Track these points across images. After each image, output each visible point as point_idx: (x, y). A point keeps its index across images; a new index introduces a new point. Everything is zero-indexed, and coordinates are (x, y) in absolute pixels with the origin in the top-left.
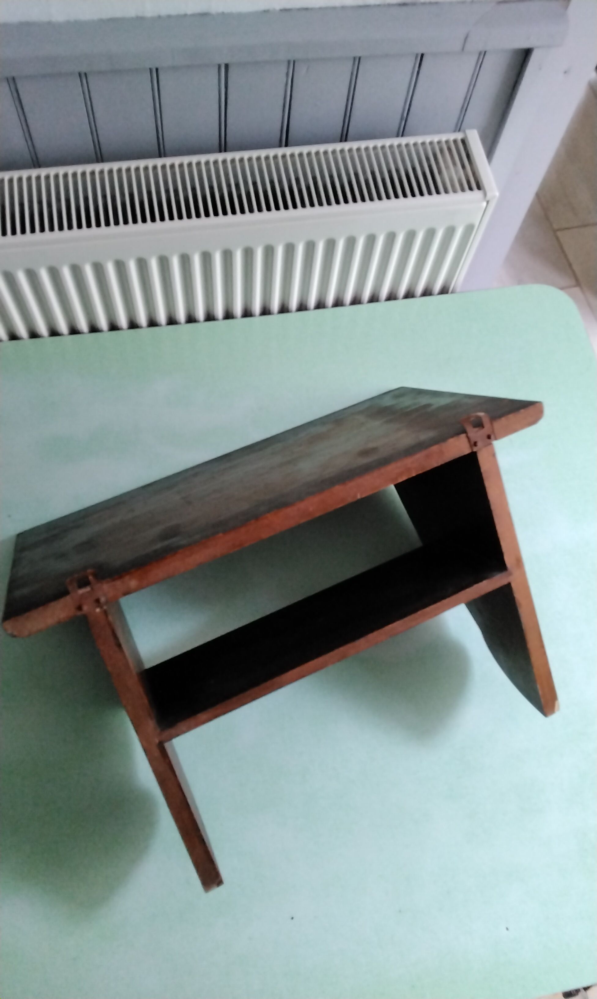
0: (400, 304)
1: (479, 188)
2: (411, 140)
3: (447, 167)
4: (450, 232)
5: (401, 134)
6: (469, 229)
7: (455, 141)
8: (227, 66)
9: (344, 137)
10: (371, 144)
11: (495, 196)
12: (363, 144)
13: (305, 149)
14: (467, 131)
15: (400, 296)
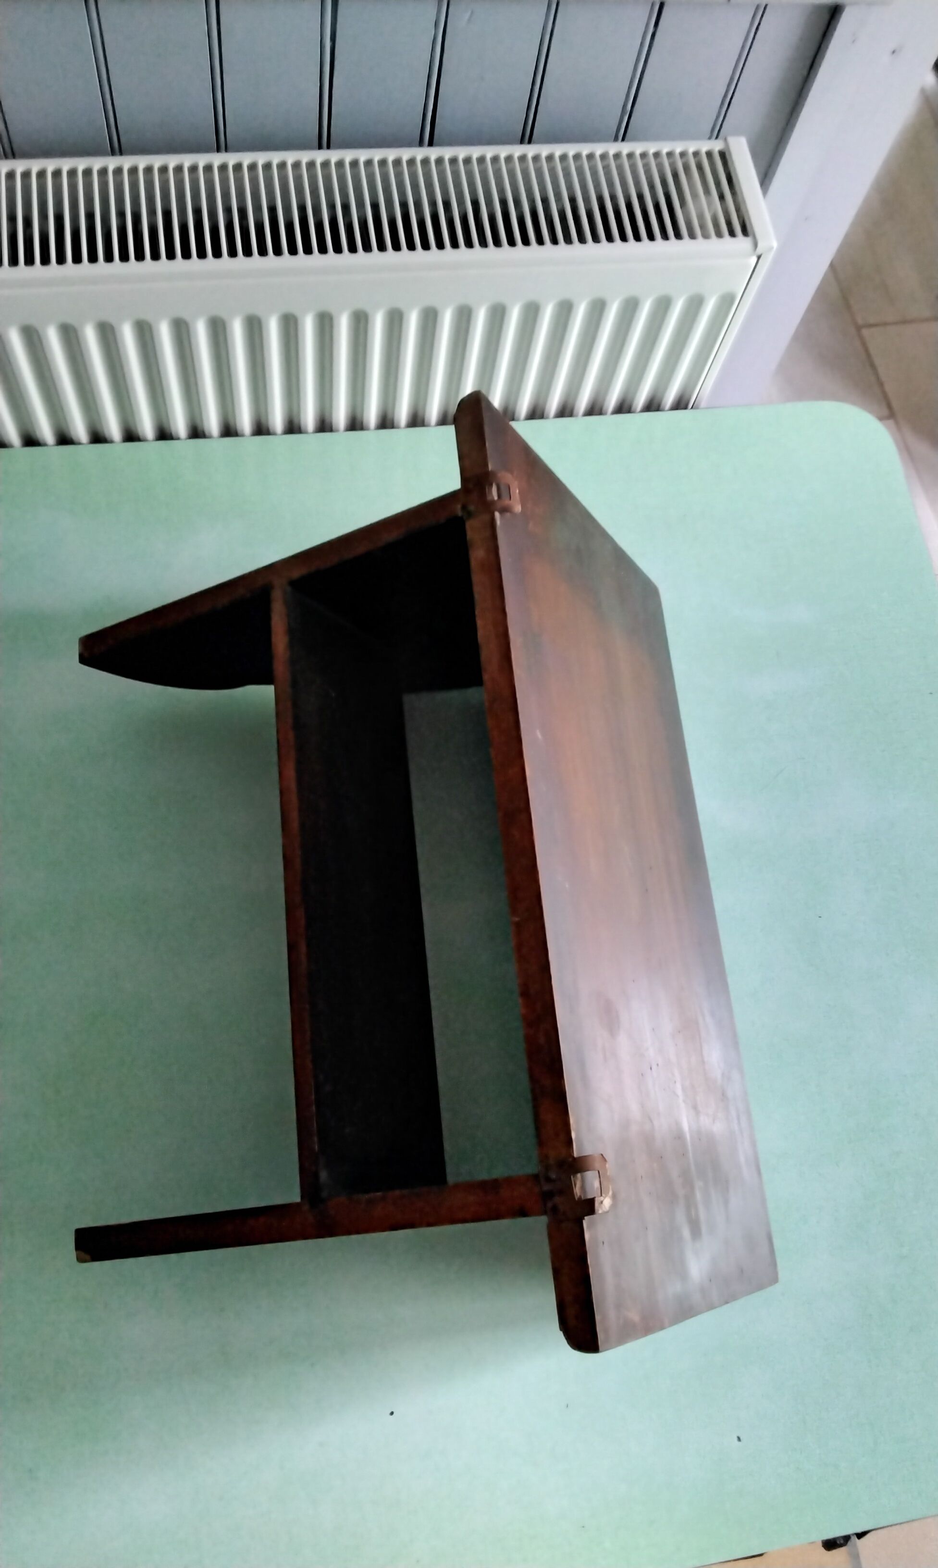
0: (608, 422)
1: (745, 231)
2: (638, 148)
3: (695, 196)
4: (695, 304)
5: (620, 138)
6: (727, 302)
7: (709, 154)
9: (527, 137)
10: (571, 150)
11: (772, 248)
12: (558, 150)
13: (461, 153)
14: (732, 141)
15: (607, 409)
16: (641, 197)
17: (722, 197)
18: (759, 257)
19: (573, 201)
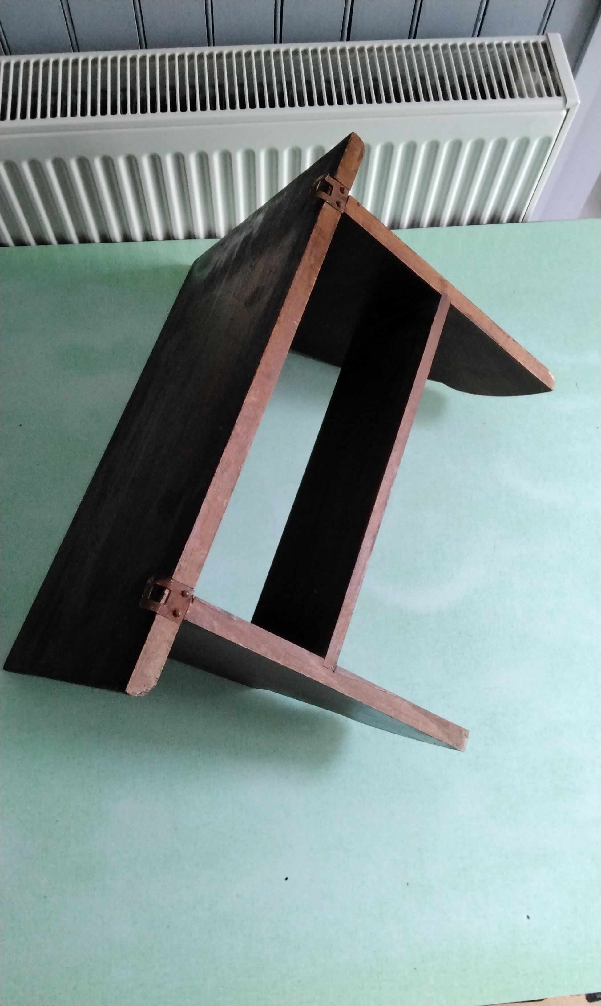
0: (464, 230)
1: (559, 94)
2: (486, 41)
3: (525, 72)
5: (476, 33)
6: (546, 144)
7: (535, 45)
9: (413, 34)
10: (441, 42)
11: (577, 104)
12: (432, 43)
13: (367, 45)
14: (550, 35)
15: (463, 222)
16: (488, 76)
17: (544, 74)
19: (442, 79)
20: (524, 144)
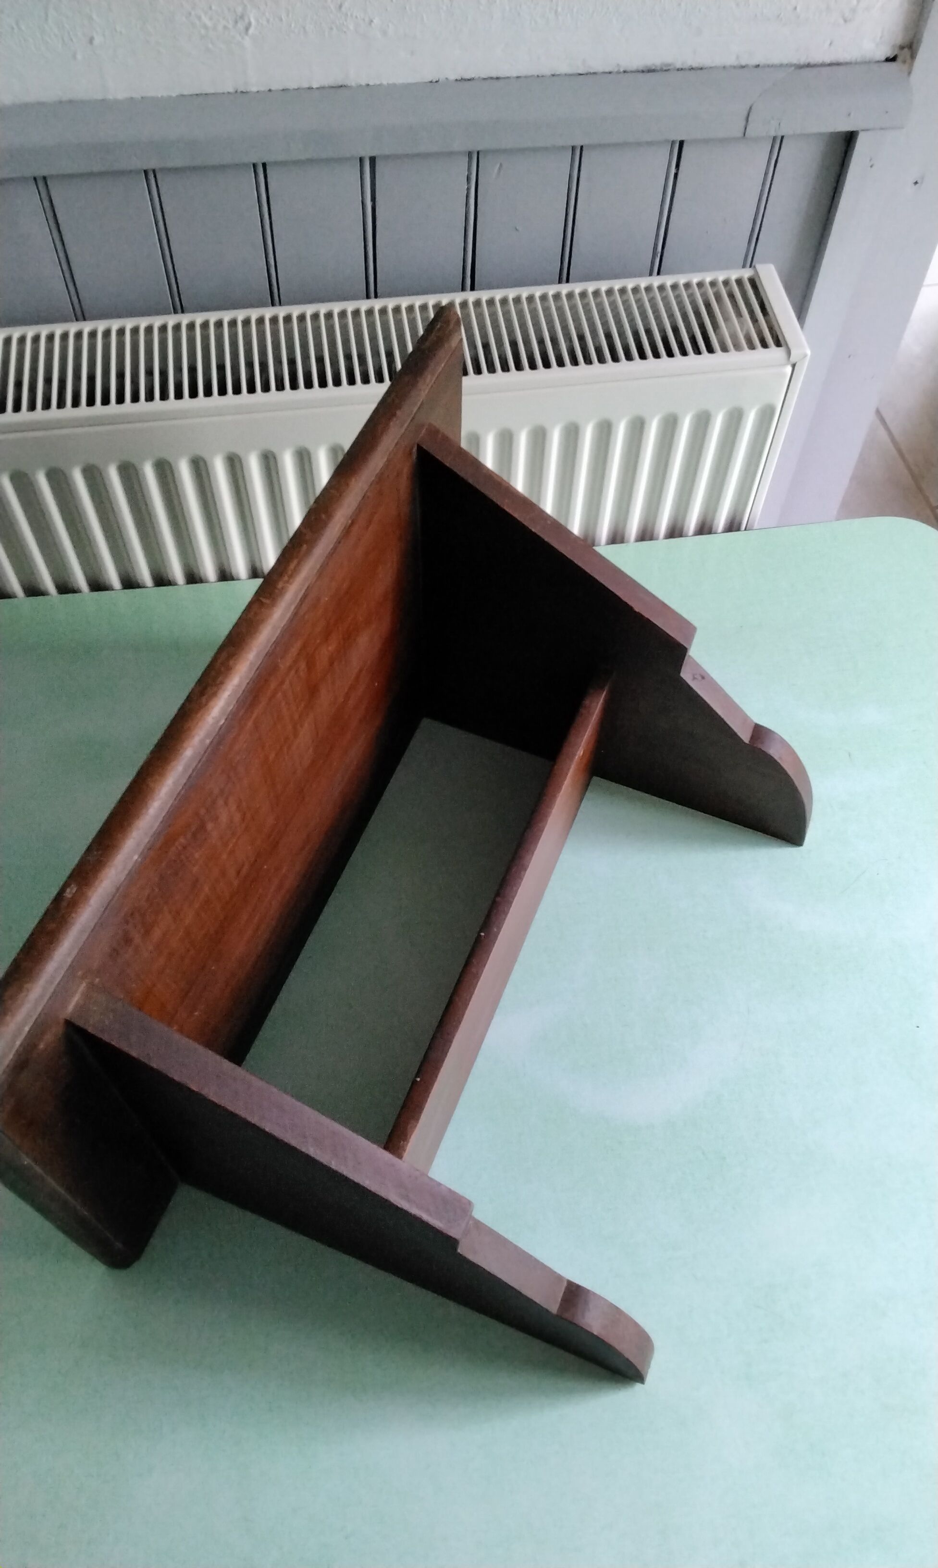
0: (660, 546)
1: (778, 344)
3: (727, 319)
5: (653, 273)
6: (767, 415)
7: (739, 282)
8: (373, 160)
9: (564, 276)
11: (805, 356)
13: (498, 295)
14: (759, 267)
15: (658, 535)
16: (676, 330)
17: (755, 320)
18: (794, 366)
19: (609, 336)
20: (735, 418)
